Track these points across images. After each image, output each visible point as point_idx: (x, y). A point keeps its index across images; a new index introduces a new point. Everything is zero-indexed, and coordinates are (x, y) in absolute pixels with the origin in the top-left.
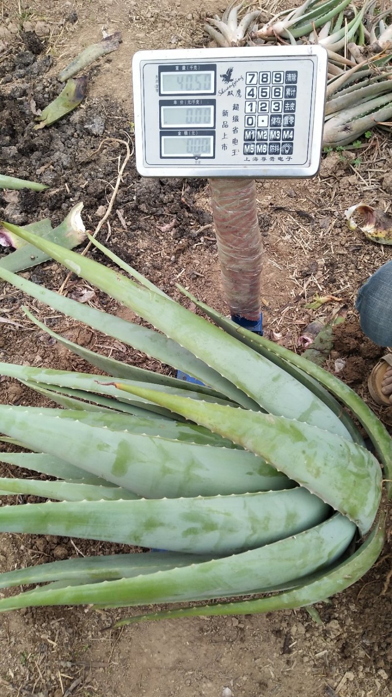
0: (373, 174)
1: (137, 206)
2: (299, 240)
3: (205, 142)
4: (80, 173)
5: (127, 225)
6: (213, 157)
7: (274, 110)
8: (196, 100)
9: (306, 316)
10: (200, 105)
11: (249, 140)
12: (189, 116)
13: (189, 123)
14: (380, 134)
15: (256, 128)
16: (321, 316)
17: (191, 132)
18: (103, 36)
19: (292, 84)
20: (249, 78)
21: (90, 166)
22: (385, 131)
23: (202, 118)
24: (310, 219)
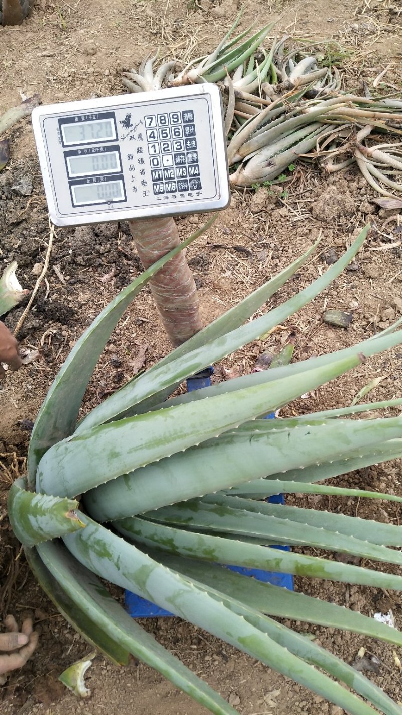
0: (302, 205)
1: (74, 260)
2: (239, 275)
3: (115, 186)
4: (11, 234)
5: (65, 279)
6: (125, 200)
7: (177, 149)
8: (99, 148)
9: (256, 348)
10: (104, 152)
11: (157, 180)
12: (96, 164)
13: (95, 170)
14: (304, 166)
15: (163, 168)
16: (271, 346)
17: (99, 178)
18: (21, 98)
19: (190, 123)
20: (148, 121)
21: (21, 226)
22: (307, 162)
23: (107, 164)
24: (248, 254)
